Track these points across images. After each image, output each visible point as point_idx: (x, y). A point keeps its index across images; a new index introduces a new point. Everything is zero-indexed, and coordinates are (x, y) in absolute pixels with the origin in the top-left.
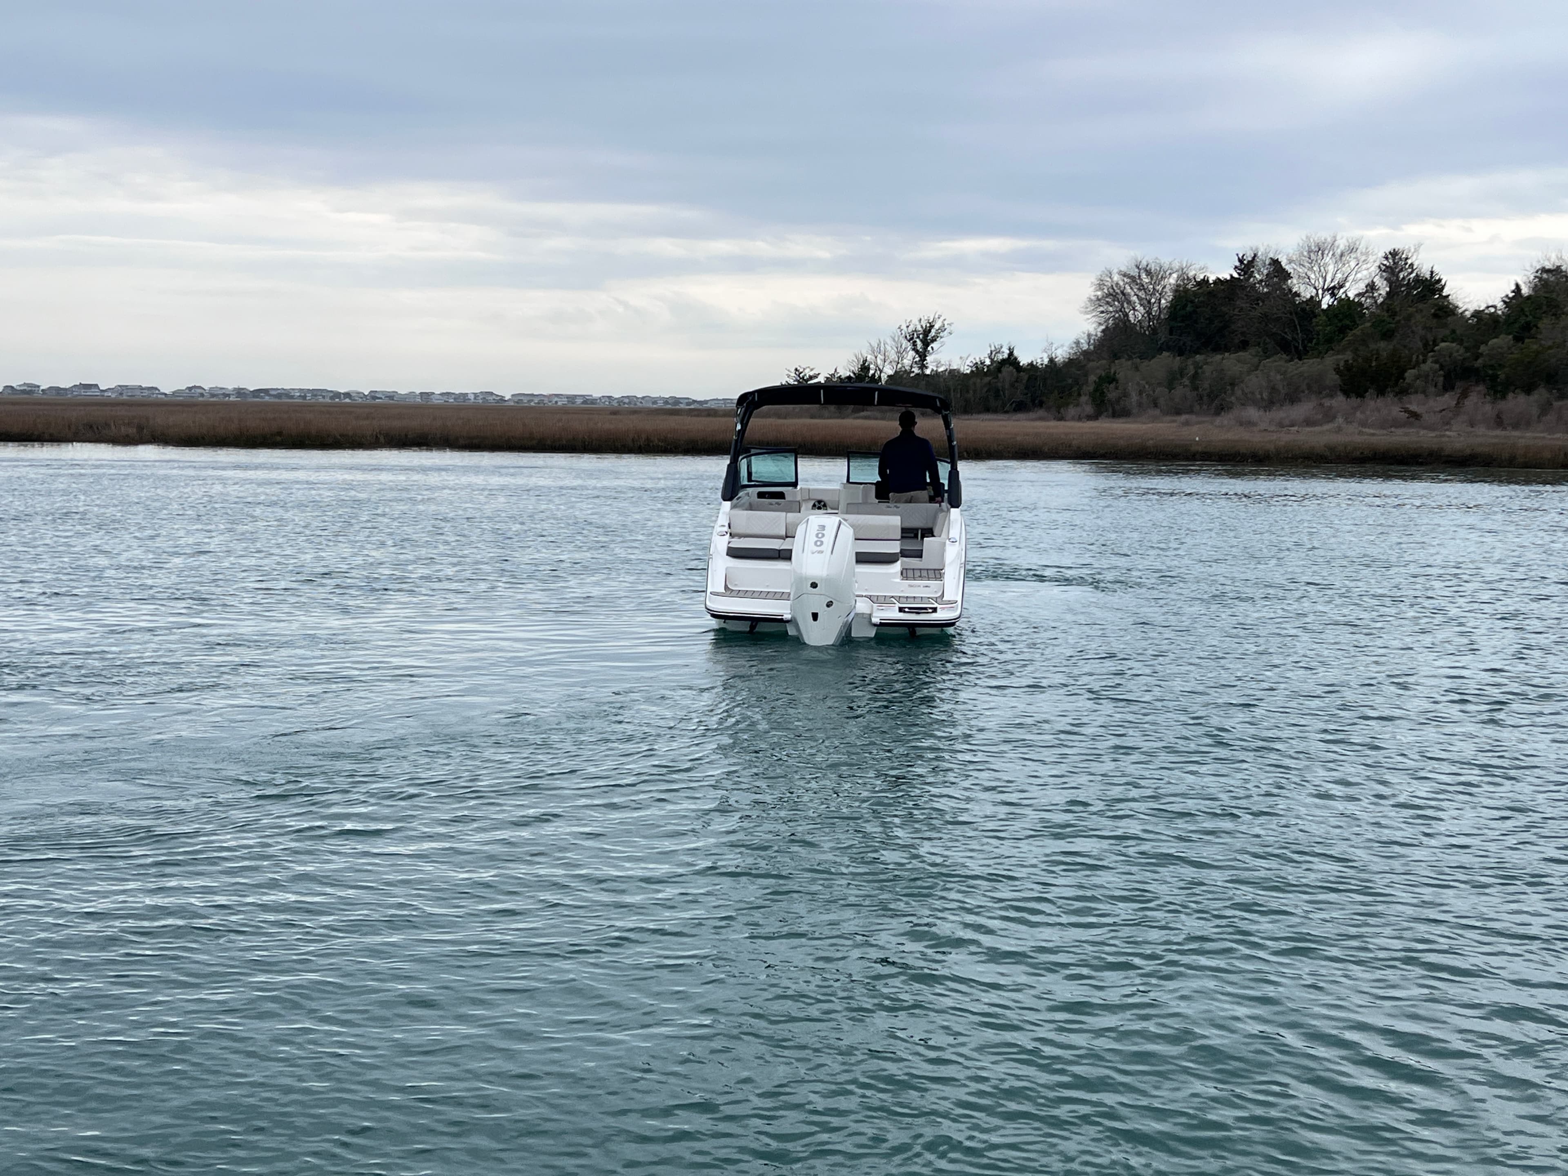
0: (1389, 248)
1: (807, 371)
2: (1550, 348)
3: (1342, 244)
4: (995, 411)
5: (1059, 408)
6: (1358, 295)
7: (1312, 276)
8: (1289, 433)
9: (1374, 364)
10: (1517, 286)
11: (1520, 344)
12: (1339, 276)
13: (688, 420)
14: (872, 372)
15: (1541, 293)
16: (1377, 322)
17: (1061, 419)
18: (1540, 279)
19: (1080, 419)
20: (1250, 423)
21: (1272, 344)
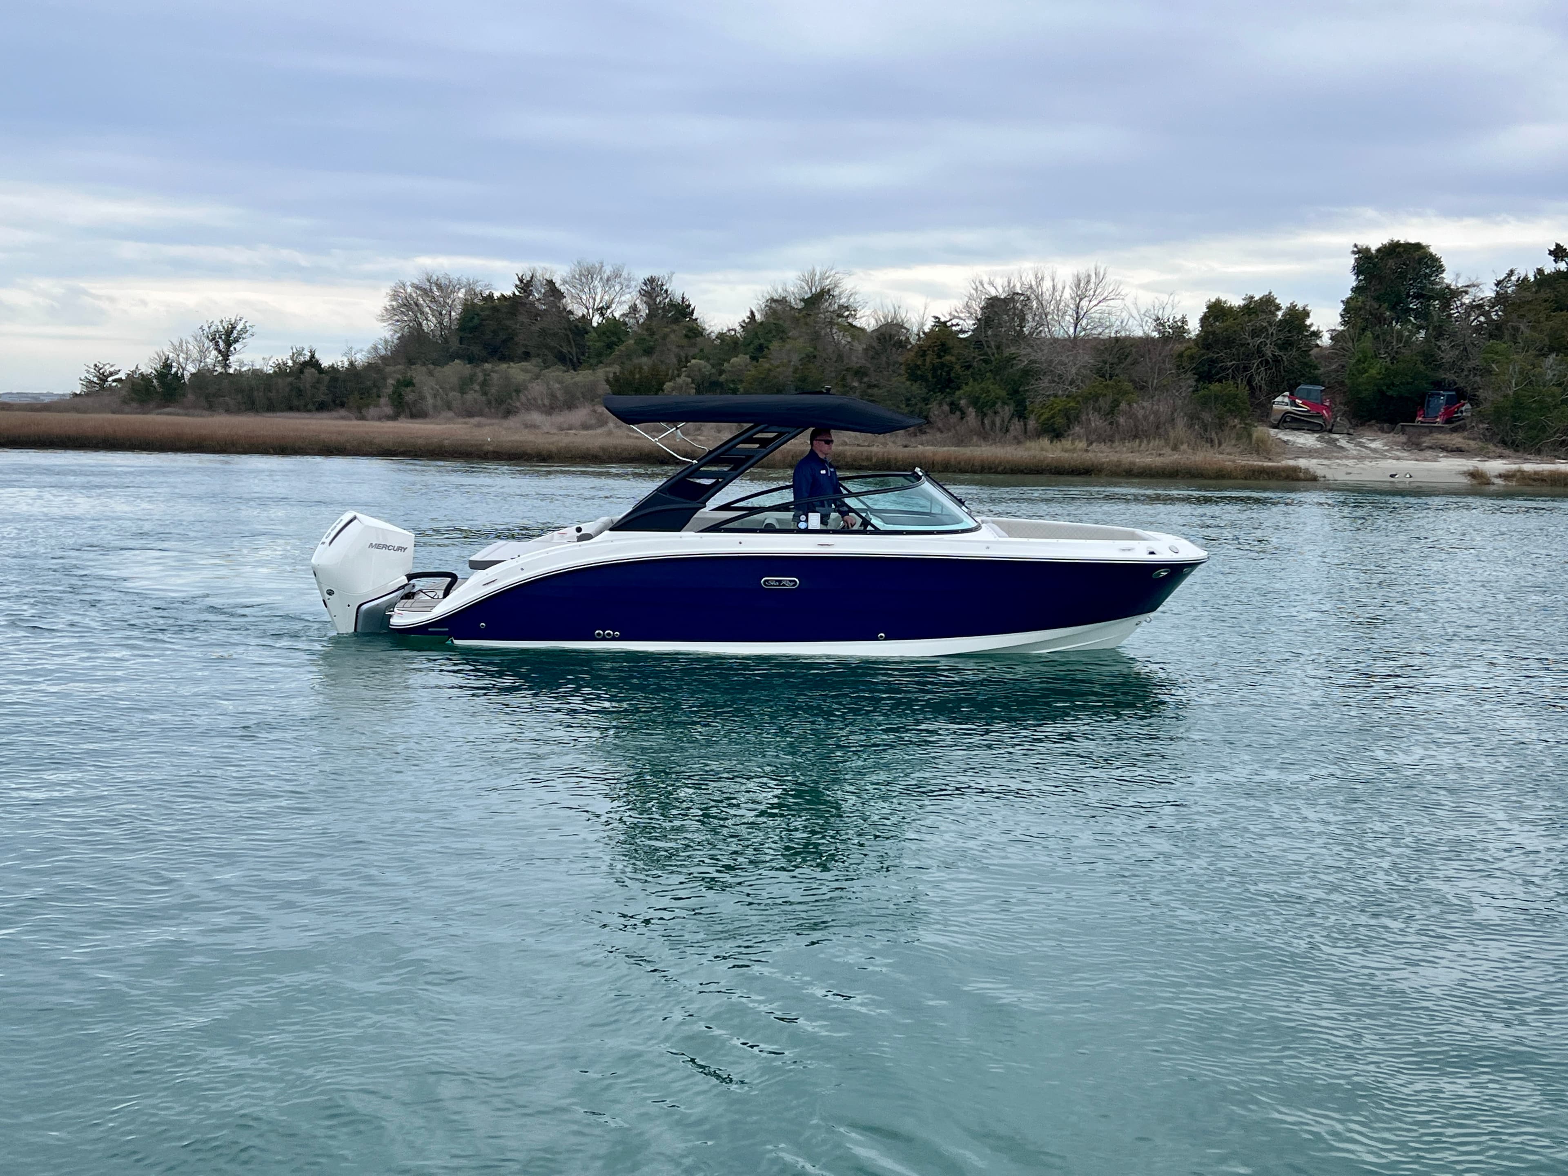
0: (647, 275)
1: (107, 367)
2: (778, 367)
3: (608, 271)
4: (298, 410)
5: (359, 409)
6: (623, 315)
7: (584, 297)
8: (567, 435)
9: (637, 376)
10: (752, 313)
11: (755, 363)
12: (606, 297)
14: (174, 370)
15: (772, 320)
16: (640, 341)
17: (363, 418)
18: (770, 308)
19: (379, 419)
20: (534, 426)
21: (550, 357)
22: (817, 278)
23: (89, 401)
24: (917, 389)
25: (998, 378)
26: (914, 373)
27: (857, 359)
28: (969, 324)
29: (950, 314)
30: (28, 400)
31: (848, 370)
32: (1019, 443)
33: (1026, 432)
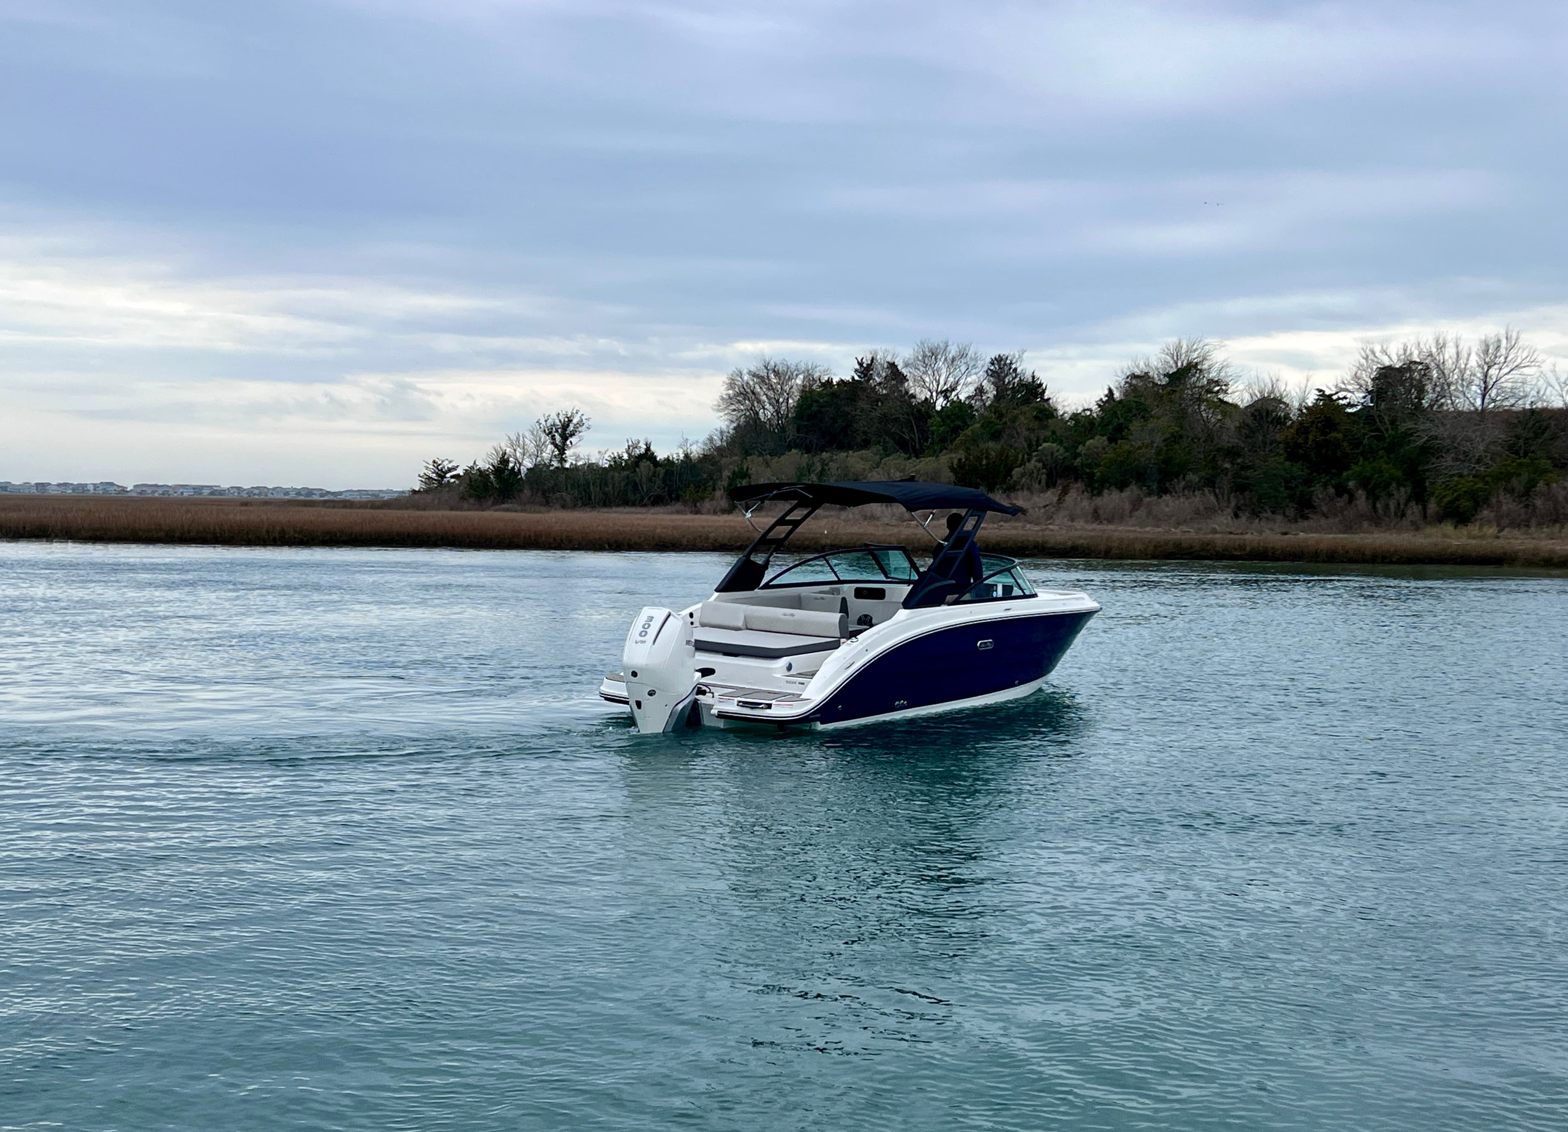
0: (994, 354)
1: (446, 463)
2: (1140, 448)
3: (953, 351)
4: (633, 504)
5: (695, 502)
6: (969, 397)
7: (927, 379)
8: (908, 526)
9: (984, 462)
10: (1110, 390)
11: (1113, 445)
12: (951, 379)
13: (323, 511)
14: (511, 465)
15: (1131, 397)
16: (987, 424)
17: (698, 512)
18: (1131, 385)
19: (715, 513)
20: (873, 517)
21: (891, 443)
22: (1183, 351)
23: (429, 498)
24: (1298, 470)
25: (1392, 456)
26: (1293, 452)
27: (1228, 439)
28: (1357, 397)
29: (1336, 386)
30: (370, 498)
31: (1218, 450)
32: (1417, 529)
33: (1425, 517)
